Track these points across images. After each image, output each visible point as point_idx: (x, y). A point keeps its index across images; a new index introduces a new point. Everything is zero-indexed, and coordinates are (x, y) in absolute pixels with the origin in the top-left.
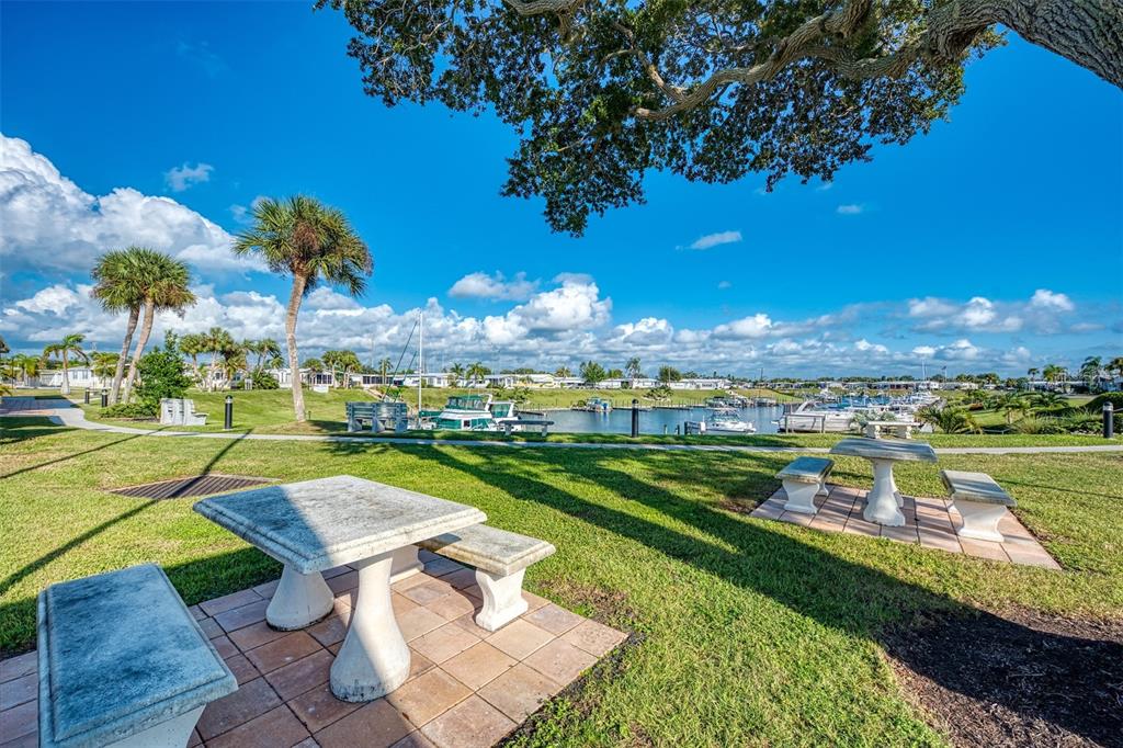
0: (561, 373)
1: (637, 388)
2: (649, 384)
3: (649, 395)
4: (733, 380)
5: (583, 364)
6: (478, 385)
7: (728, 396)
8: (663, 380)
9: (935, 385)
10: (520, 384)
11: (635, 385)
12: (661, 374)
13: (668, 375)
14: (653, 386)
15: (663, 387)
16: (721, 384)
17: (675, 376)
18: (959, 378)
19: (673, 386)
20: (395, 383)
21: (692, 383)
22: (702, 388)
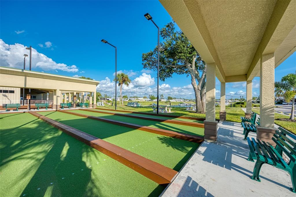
0: (145, 98)
1: (163, 101)
2: (165, 100)
3: (165, 103)
4: (184, 100)
5: (150, 95)
6: (127, 100)
7: (183, 103)
8: (168, 99)
9: (230, 101)
10: (136, 100)
11: (162, 100)
12: (168, 98)
13: (170, 98)
14: (166, 101)
15: (168, 101)
16: (182, 100)
17: (171, 99)
18: (235, 99)
19: (171, 101)
20: (107, 100)
21: (175, 100)
22: (177, 101)
